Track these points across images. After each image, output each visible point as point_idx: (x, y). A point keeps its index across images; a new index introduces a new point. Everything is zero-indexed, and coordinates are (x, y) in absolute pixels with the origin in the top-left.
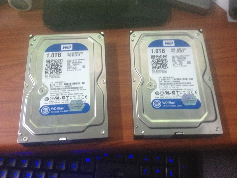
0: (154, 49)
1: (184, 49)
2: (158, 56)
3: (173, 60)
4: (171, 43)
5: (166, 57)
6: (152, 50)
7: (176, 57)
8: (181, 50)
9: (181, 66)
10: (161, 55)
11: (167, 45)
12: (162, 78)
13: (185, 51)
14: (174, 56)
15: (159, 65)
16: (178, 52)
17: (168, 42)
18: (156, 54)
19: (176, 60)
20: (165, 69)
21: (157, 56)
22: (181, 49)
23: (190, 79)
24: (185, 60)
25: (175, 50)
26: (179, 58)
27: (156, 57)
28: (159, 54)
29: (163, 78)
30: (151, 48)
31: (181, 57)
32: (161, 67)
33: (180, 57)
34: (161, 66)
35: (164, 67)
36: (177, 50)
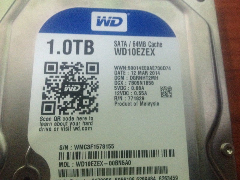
0: (59, 38)
1: (154, 45)
2: (69, 64)
3: (116, 83)
4: (117, 21)
5: (93, 68)
6: (51, 43)
7: (127, 71)
8: (147, 47)
9: (141, 104)
10: (78, 64)
11: (103, 28)
12: (72, 150)
13: (157, 50)
14: (121, 68)
15: (68, 99)
16: (136, 52)
17: (107, 19)
18: (61, 59)
19: (126, 82)
20: (85, 115)
21: (64, 63)
22: (147, 44)
23: (165, 153)
24: (155, 81)
25: (127, 48)
26: (137, 74)
27: (62, 68)
28: (72, 59)
29: (76, 147)
30: (50, 36)
31: (144, 70)
32: (72, 107)
33: (140, 73)
34: (73, 102)
35: (83, 107)
36: (132, 47)
